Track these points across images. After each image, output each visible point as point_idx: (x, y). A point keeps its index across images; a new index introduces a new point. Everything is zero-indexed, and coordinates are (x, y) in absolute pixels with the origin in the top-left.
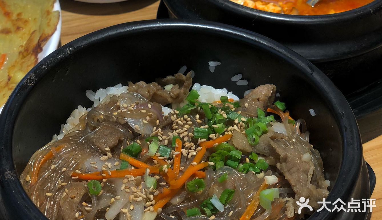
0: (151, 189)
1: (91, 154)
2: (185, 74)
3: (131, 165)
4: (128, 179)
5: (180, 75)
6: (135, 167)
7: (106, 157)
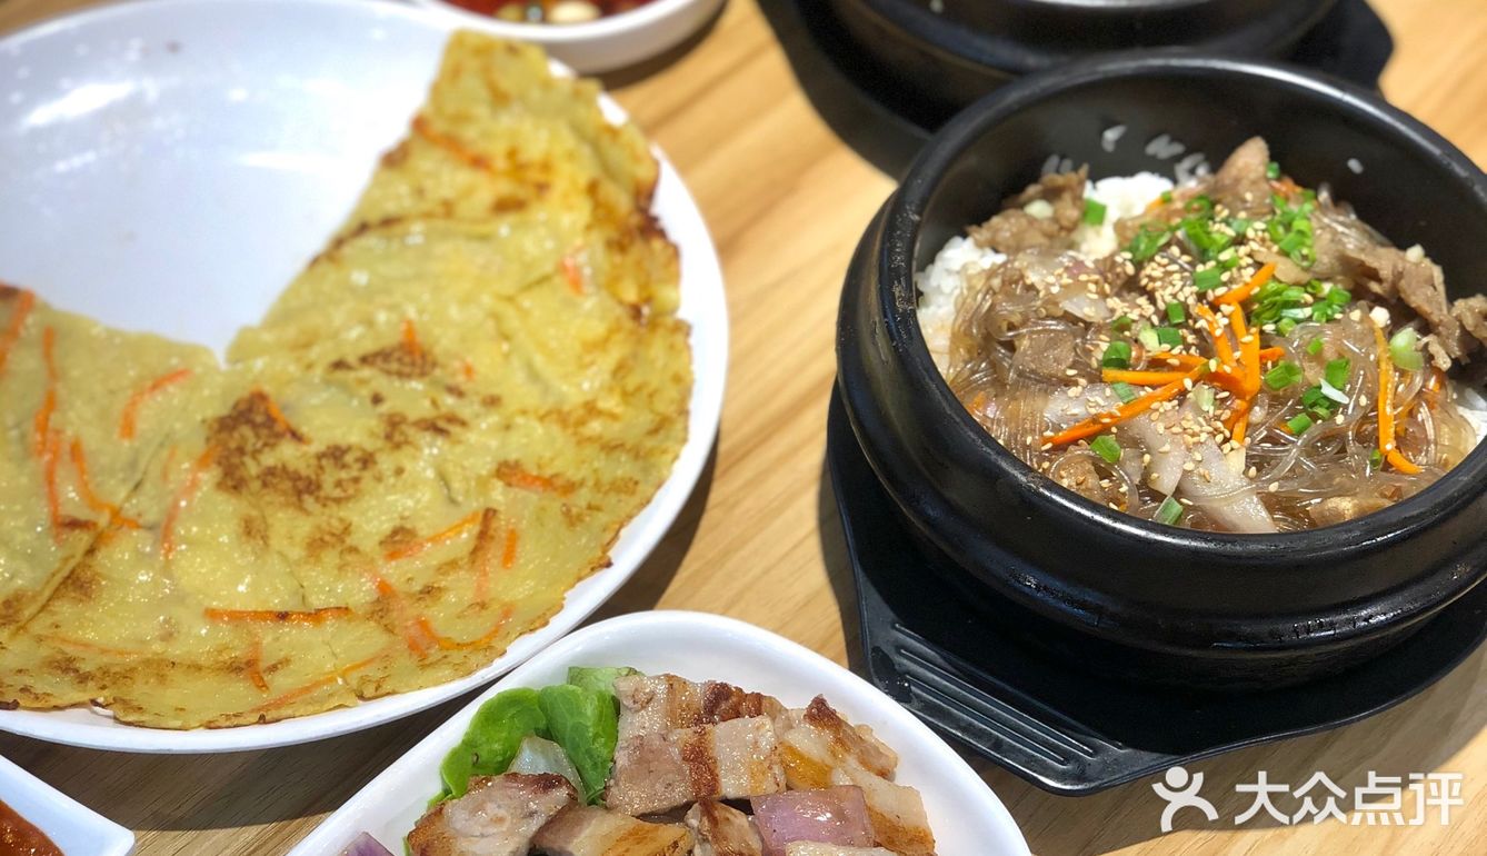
0: (1211, 413)
1: (1047, 393)
2: (1058, 171)
3: (1135, 385)
4: (1157, 410)
5: (1050, 177)
6: (1154, 387)
7: (1080, 388)
